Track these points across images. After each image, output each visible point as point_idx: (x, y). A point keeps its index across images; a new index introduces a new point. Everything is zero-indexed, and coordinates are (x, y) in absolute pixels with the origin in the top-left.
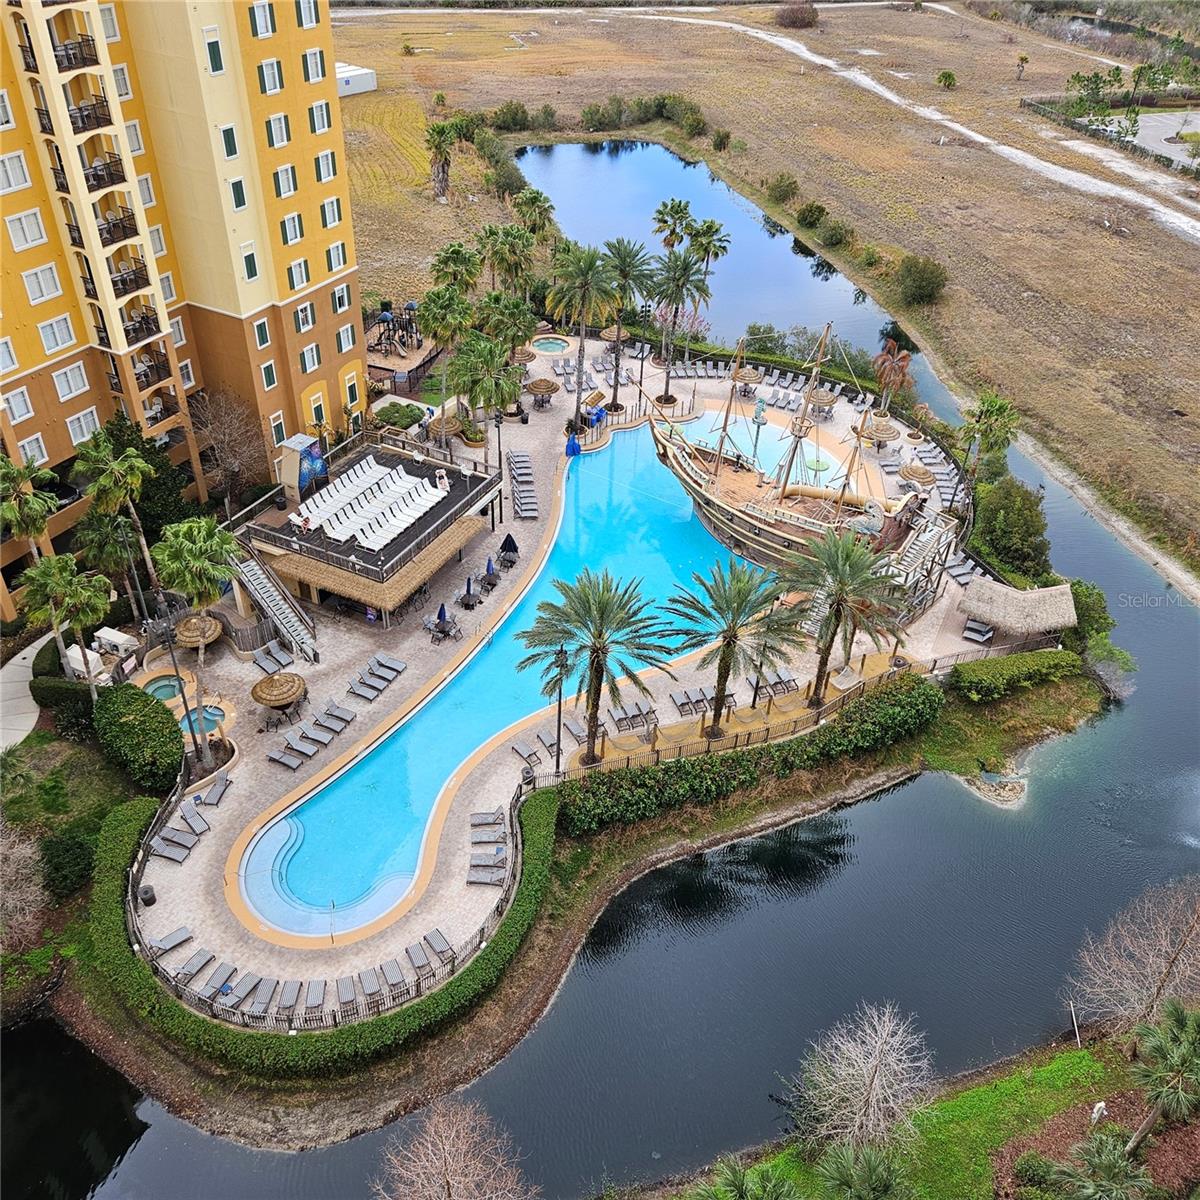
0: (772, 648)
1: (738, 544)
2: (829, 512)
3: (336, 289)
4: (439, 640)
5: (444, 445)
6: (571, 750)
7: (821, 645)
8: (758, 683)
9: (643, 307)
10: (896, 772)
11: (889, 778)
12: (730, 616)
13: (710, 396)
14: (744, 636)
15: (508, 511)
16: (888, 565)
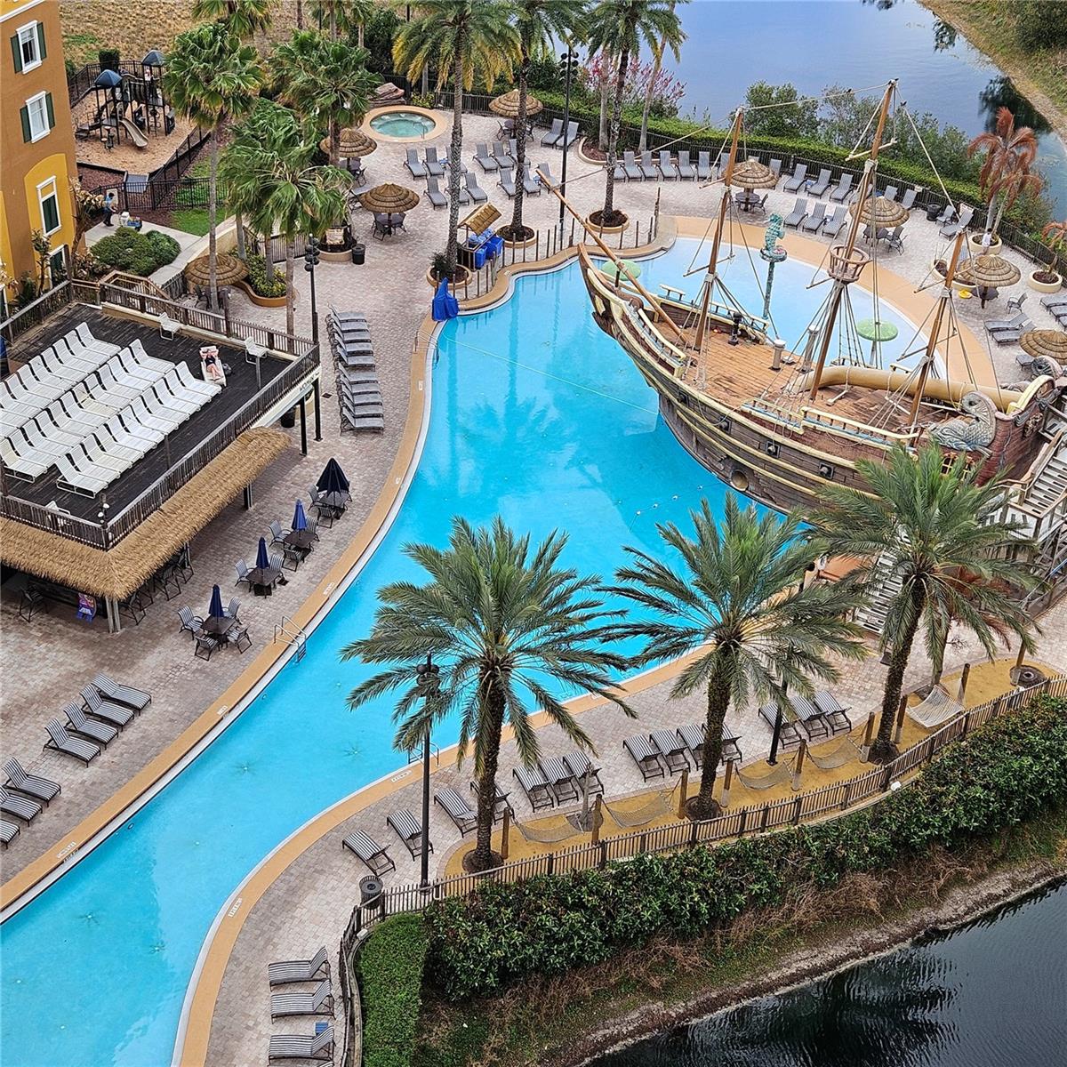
0: (804, 655)
1: (740, 472)
2: (899, 412)
3: (19, 30)
4: (210, 651)
5: (214, 302)
6: (449, 843)
7: (890, 648)
8: (779, 718)
9: (564, 56)
10: (1028, 873)
11: (1015, 884)
12: (728, 600)
13: (686, 211)
14: (752, 635)
15: (330, 418)
16: (1005, 505)
